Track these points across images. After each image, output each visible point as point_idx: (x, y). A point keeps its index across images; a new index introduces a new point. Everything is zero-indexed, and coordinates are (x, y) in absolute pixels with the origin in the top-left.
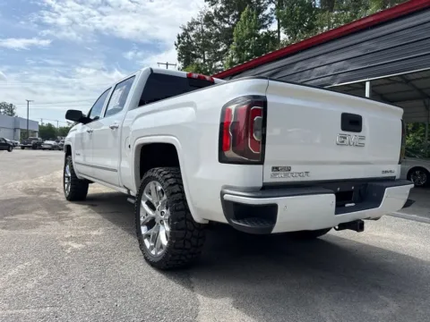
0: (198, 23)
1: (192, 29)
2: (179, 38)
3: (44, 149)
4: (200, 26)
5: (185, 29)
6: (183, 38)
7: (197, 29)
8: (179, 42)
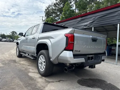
0: (51, 6)
1: (49, 8)
2: (46, 10)
3: (2, 41)
4: (52, 7)
5: (47, 8)
6: (47, 10)
7: (51, 8)
8: (46, 11)
